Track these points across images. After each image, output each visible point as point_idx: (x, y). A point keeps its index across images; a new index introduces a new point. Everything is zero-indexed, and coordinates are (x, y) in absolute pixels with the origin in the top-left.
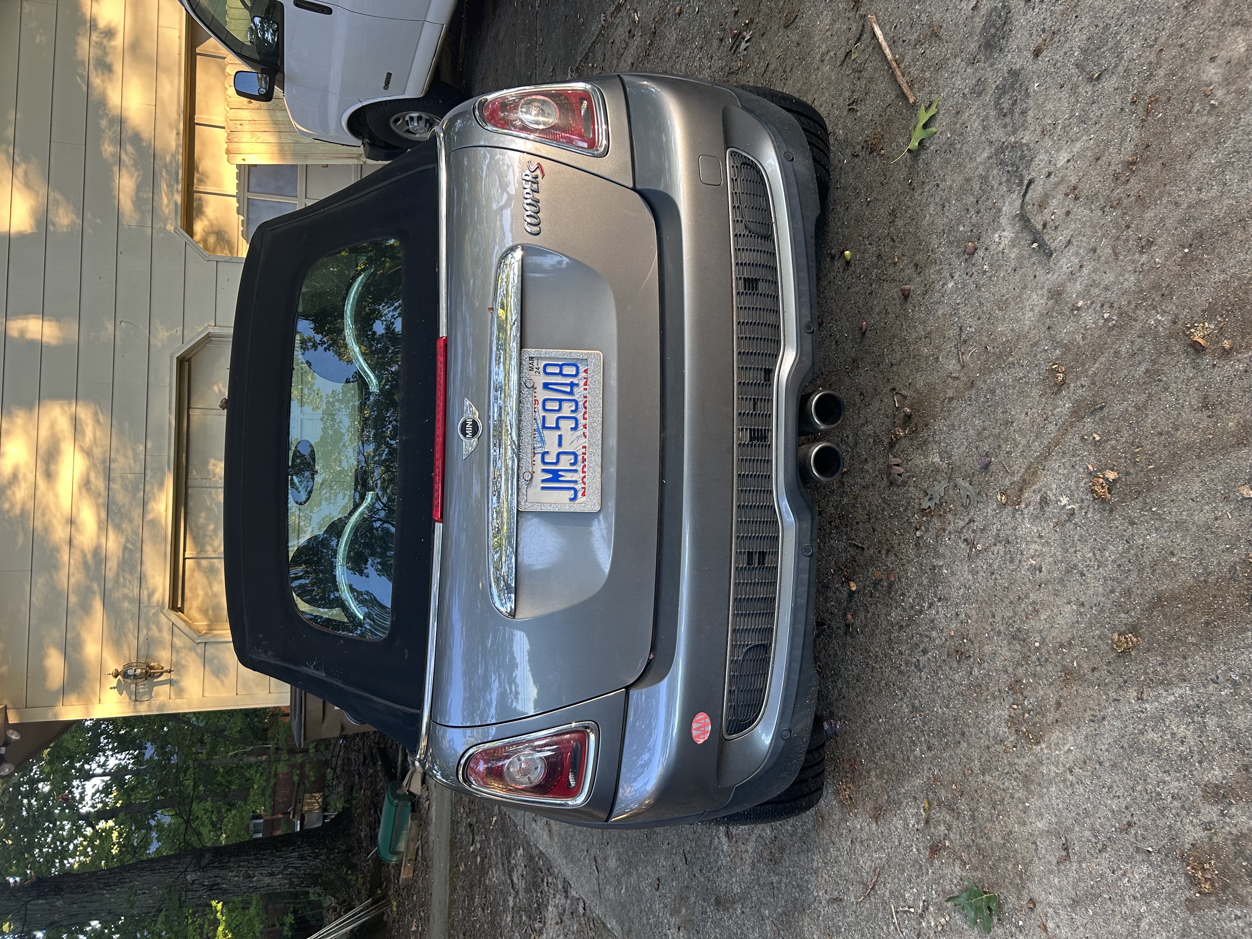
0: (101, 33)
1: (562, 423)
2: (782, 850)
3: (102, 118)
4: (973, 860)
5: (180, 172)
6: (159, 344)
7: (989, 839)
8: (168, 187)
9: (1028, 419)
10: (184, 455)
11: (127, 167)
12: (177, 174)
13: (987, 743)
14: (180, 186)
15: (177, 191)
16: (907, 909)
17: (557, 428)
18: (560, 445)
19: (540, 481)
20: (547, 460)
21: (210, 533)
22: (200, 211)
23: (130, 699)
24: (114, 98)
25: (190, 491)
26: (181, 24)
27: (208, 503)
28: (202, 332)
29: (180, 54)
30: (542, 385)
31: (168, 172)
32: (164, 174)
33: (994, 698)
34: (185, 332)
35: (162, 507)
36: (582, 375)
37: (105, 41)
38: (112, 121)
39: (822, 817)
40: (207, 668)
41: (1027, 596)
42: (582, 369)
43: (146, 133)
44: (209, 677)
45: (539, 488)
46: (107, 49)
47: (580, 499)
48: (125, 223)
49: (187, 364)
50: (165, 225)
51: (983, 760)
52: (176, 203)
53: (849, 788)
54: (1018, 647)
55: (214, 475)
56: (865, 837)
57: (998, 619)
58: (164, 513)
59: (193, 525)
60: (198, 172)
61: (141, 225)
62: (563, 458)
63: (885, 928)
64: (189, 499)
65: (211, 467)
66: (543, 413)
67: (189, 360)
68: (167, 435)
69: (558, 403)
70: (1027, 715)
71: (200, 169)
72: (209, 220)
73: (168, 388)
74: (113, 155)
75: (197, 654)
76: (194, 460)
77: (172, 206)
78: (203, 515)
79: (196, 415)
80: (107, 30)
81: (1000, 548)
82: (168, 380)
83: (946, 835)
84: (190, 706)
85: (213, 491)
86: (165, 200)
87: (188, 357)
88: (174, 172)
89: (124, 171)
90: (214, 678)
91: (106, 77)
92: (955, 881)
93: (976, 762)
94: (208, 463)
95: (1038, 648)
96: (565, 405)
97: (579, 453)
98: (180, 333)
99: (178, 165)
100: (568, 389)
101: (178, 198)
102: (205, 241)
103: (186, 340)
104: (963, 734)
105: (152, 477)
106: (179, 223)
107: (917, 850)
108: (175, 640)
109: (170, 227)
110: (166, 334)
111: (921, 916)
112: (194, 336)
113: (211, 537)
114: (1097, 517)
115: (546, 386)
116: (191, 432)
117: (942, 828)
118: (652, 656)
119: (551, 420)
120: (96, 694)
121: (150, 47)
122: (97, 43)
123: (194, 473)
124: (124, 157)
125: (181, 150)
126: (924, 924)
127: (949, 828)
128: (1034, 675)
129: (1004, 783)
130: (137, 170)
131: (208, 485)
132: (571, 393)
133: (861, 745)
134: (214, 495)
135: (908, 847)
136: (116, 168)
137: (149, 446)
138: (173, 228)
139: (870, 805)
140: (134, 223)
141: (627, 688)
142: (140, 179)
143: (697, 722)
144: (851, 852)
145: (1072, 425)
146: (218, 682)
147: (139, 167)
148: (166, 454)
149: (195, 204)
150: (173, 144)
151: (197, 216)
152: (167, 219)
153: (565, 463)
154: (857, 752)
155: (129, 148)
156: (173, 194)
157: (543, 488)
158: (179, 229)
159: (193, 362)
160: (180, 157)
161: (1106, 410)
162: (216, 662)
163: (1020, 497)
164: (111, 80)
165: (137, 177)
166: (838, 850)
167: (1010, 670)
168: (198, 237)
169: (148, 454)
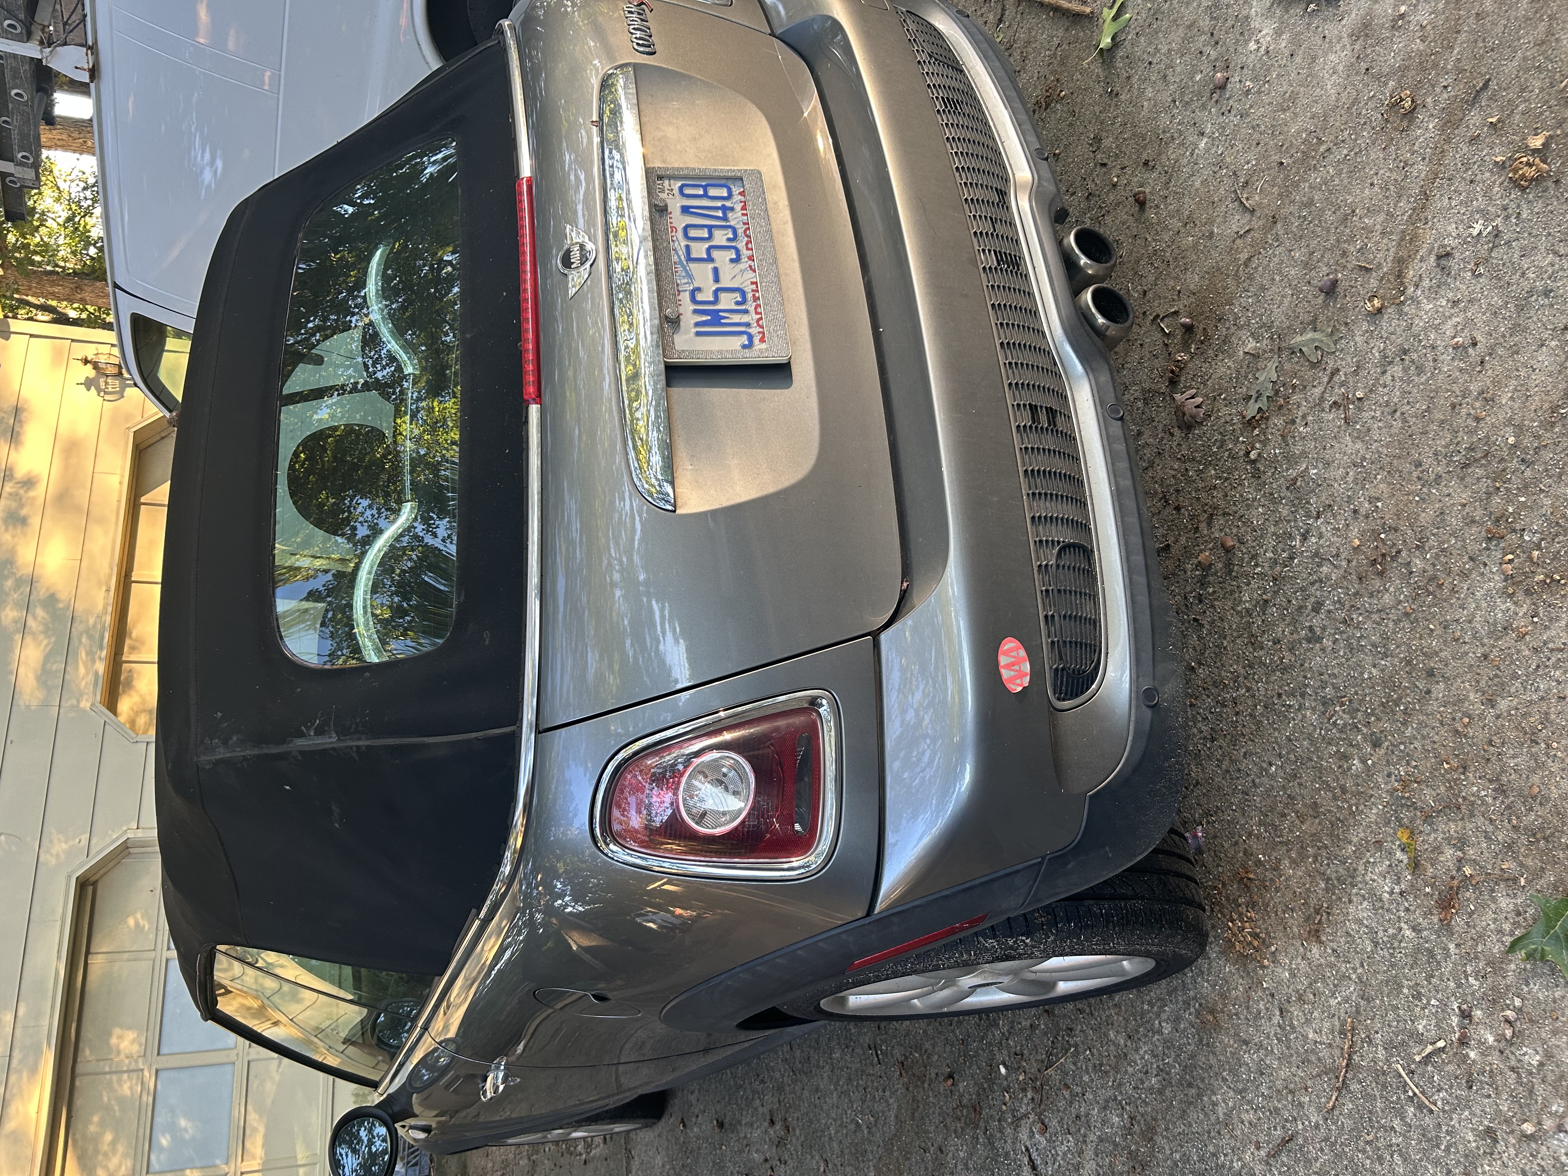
0: (18, 483)
1: (715, 254)
2: (1149, 1133)
3: (6, 578)
4: (1529, 862)
5: (107, 635)
6: (53, 861)
7: (1546, 799)
8: (87, 654)
9: (1376, 188)
10: (74, 1025)
11: (33, 634)
12: (102, 637)
13: (1480, 651)
14: (104, 653)
15: (100, 658)
16: (1430, 1048)
17: (710, 259)
18: (717, 280)
19: (692, 325)
20: (699, 297)
21: (106, 1147)
22: (129, 684)
24: (26, 554)
25: (78, 1083)
26: (123, 469)
27: (105, 1099)
28: (117, 839)
29: (119, 501)
30: (679, 210)
31: (90, 637)
32: (84, 640)
33: (1464, 575)
34: (93, 842)
35: (32, 1108)
36: (737, 198)
37: (22, 492)
38: (19, 583)
39: (1212, 1012)
41: (1466, 393)
42: (736, 190)
43: (64, 594)
45: (692, 335)
46: (24, 500)
47: (758, 345)
48: (21, 703)
49: (90, 889)
50: (78, 702)
51: (1483, 683)
52: (97, 673)
53: (1250, 919)
54: (1480, 472)
55: (119, 1052)
56: (1302, 983)
57: (1427, 462)
58: (33, 1115)
59: (78, 1136)
60: (130, 638)
61: (45, 705)
62: (723, 296)
63: (1397, 1123)
64: (76, 1095)
65: (114, 1041)
66: (684, 243)
67: (95, 884)
68: (50, 994)
69: (706, 230)
70: (1536, 553)
71: (134, 635)
72: (141, 696)
73: (59, 923)
74: (15, 621)
76: (89, 1032)
77: (91, 678)
78: (96, 1119)
79: (97, 963)
80: (25, 479)
81: (1397, 370)
82: (60, 910)
83: (1459, 860)
85: (115, 1077)
86: (82, 670)
87: (93, 879)
88: (97, 636)
89: (28, 639)
91: (19, 531)
92: (1507, 927)
93: (1472, 696)
94: (110, 1035)
95: (1514, 446)
96: (717, 233)
97: (749, 289)
98: (85, 842)
99: (104, 627)
100: (720, 214)
101: (101, 667)
102: (133, 722)
103: (93, 852)
104: (1430, 673)
105: (21, 1061)
106: (98, 698)
107: (1414, 929)
109: (85, 704)
110: (64, 846)
111: (1463, 1042)
112: (103, 846)
113: (106, 1155)
114: (1538, 206)
115: (685, 210)
116: (87, 988)
117: (1449, 854)
118: (905, 584)
119: (699, 250)
121: (81, 496)
122: (10, 494)
123: (87, 1052)
124: (31, 622)
125: (110, 609)
126: (1472, 1055)
127: (1461, 843)
128: (1525, 488)
129: (1537, 689)
130: (48, 637)
131: (107, 1069)
132: (725, 218)
133: (1250, 834)
134: (115, 1085)
135: (1394, 936)
136: (18, 637)
137: (21, 1012)
138: (88, 705)
139: (1295, 921)
140: (34, 703)
141: (875, 635)
142: (49, 647)
143: (1006, 653)
144: (1285, 1031)
145: (1448, 141)
147: (50, 633)
148: (47, 1023)
149: (122, 677)
150: (100, 606)
151: (124, 692)
152: (82, 695)
153: (727, 302)
154: (1245, 852)
155: (40, 612)
156: (93, 661)
157: (698, 334)
158: (98, 705)
159: (100, 886)
160: (108, 618)
161: (1493, 85)
163: (1402, 283)
164: (24, 534)
165: (46, 646)
166: (1260, 1046)
167: (1478, 514)
168: (123, 718)
169: (18, 1025)
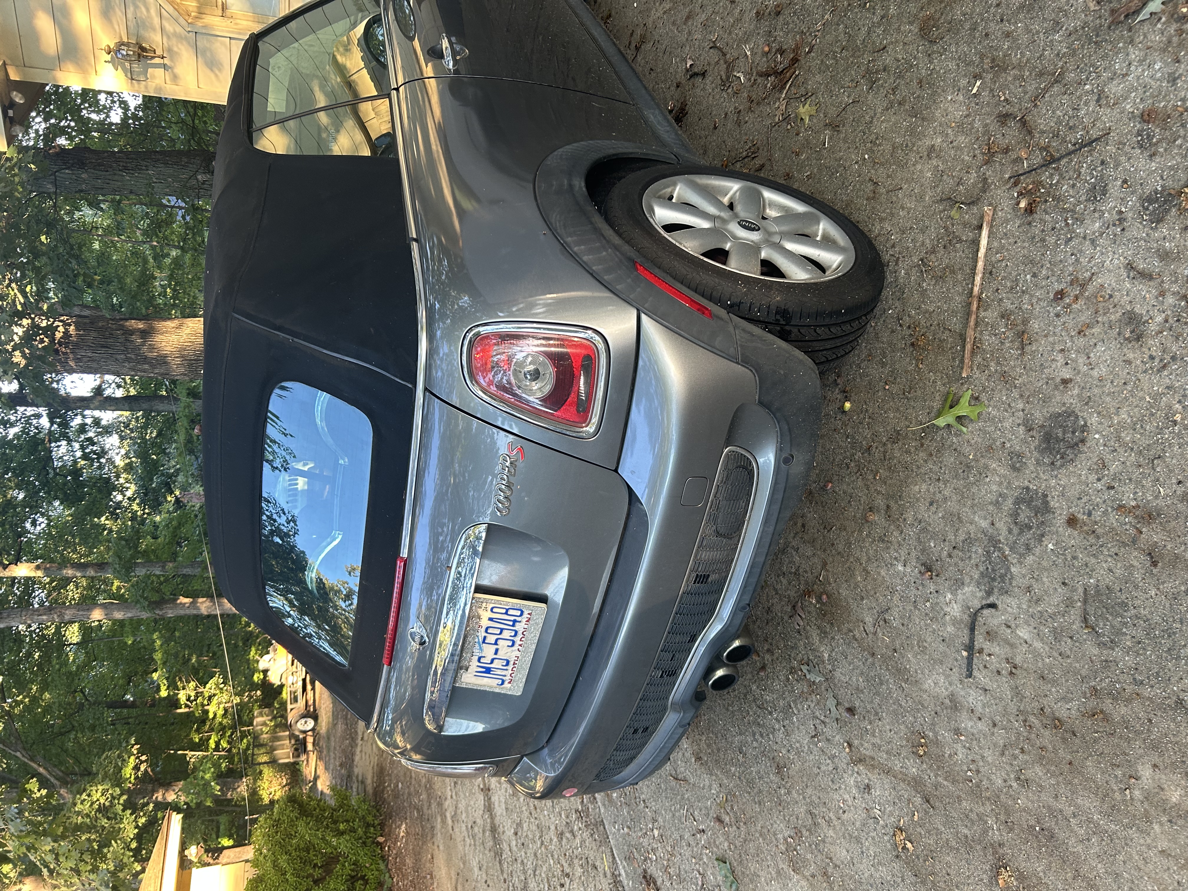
1: (501, 642)
17: (496, 644)
18: (496, 653)
19: (474, 672)
20: (483, 661)
23: (126, 76)
30: (487, 618)
36: (526, 616)
40: (200, 59)
42: (526, 613)
44: (202, 68)
45: (472, 676)
47: (506, 685)
62: (496, 661)
66: (484, 634)
69: (499, 630)
75: (189, 43)
84: (186, 94)
90: (208, 71)
96: (505, 632)
97: (512, 660)
100: (511, 623)
108: (166, 24)
115: (491, 619)
119: (491, 639)
120: (90, 64)
132: (513, 626)
146: (212, 76)
153: (498, 664)
157: (476, 676)
162: (208, 54)
